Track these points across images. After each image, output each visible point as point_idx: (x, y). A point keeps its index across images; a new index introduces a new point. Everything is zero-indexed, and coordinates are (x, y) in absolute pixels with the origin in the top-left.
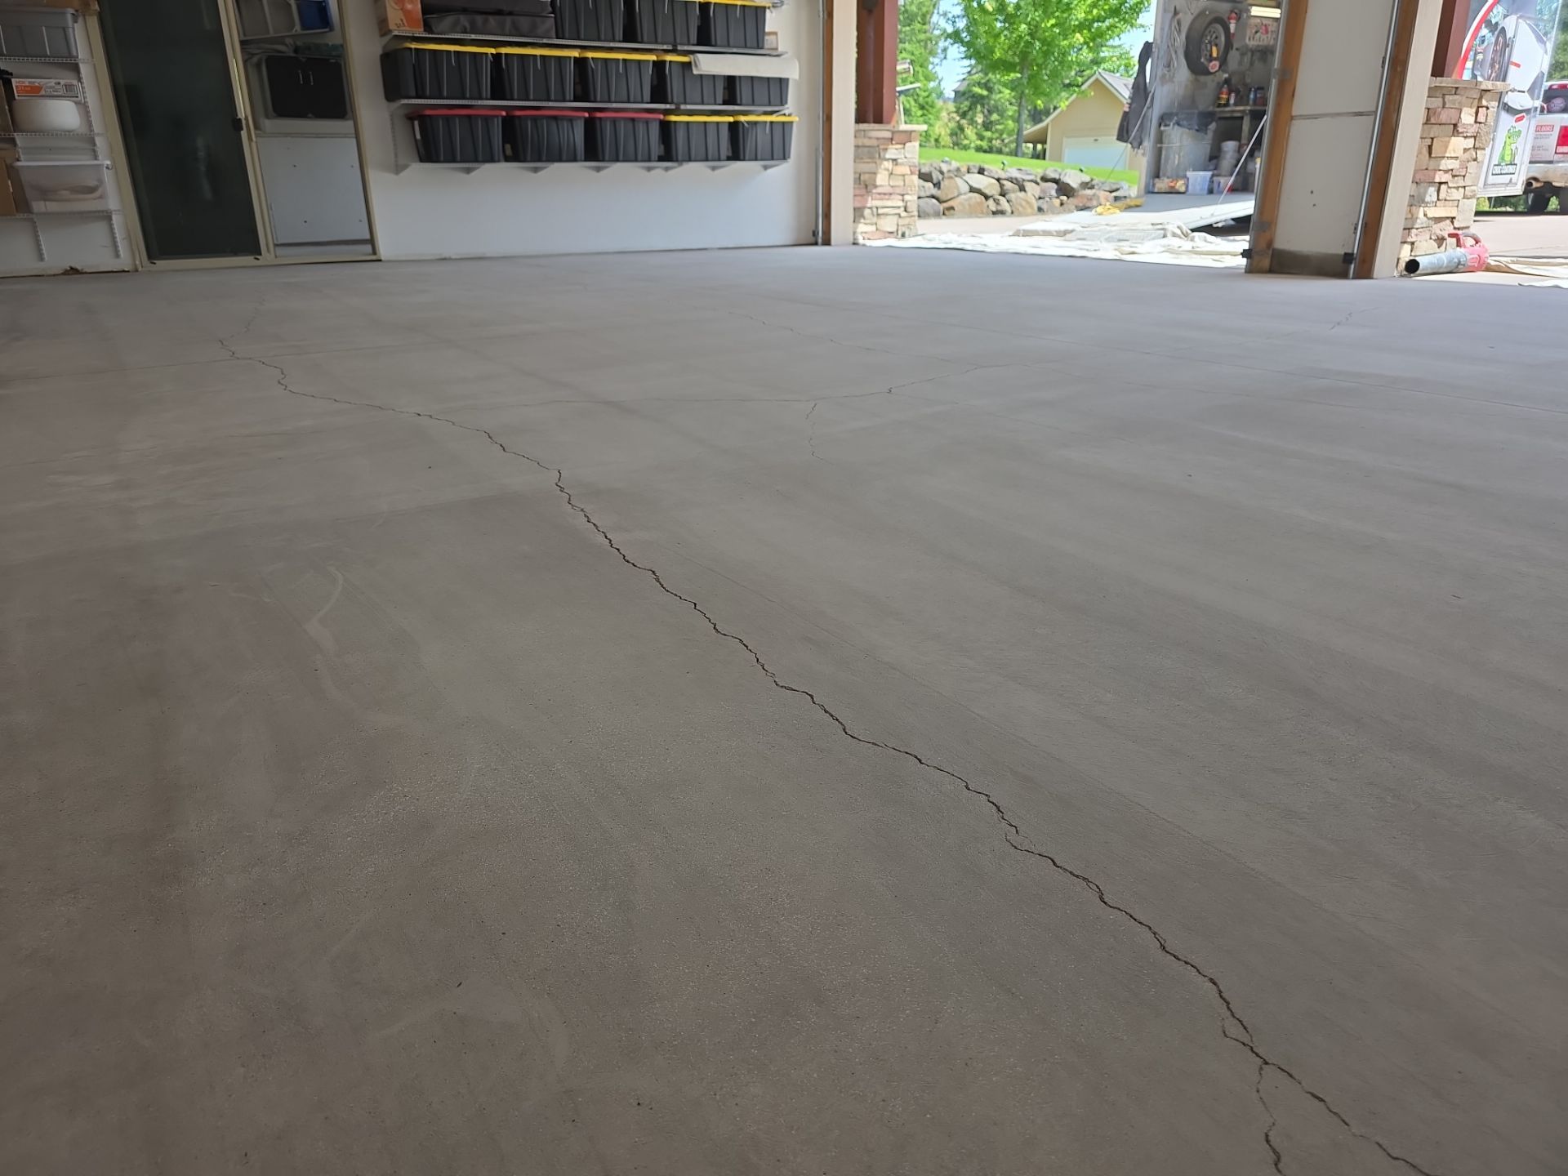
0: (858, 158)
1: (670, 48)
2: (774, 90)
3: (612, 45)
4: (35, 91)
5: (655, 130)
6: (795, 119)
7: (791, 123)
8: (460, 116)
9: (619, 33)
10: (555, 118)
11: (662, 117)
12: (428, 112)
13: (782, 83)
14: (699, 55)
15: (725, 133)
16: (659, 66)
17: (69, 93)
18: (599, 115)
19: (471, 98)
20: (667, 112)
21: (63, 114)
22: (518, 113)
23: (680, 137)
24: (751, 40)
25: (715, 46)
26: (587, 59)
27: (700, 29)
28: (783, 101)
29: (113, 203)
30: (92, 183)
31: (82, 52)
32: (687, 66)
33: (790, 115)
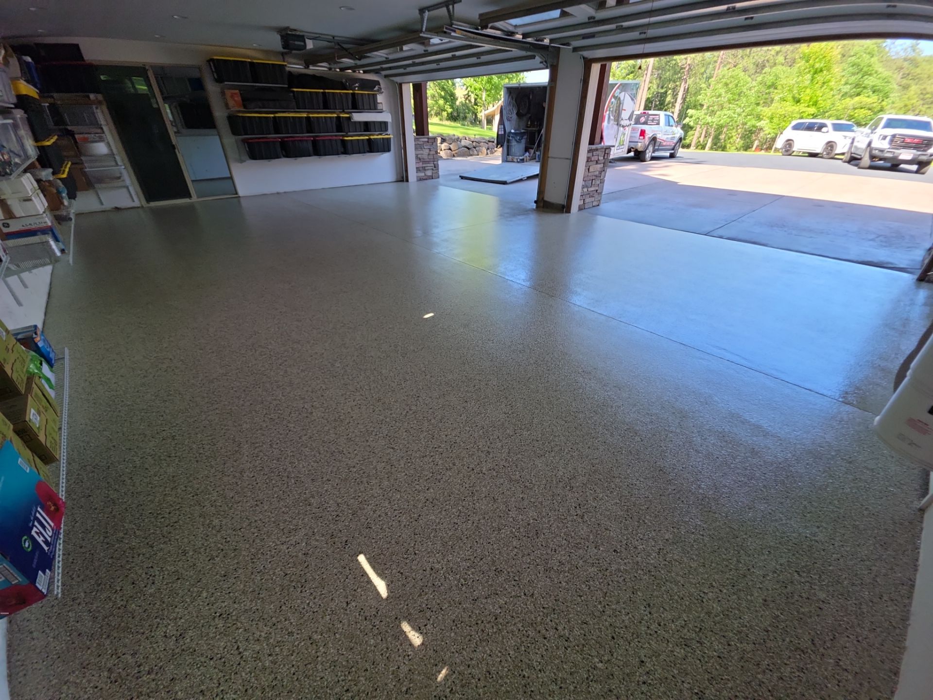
0: (416, 149)
1: (341, 111)
2: (383, 126)
3: (319, 110)
4: (86, 140)
5: (339, 144)
6: (391, 136)
7: (390, 138)
8: (263, 142)
9: (321, 106)
10: (300, 140)
11: (341, 138)
12: (250, 141)
13: (386, 123)
14: (353, 114)
15: (366, 143)
16: (338, 118)
17: (101, 140)
18: (317, 138)
19: (266, 134)
20: (343, 136)
21: (101, 148)
22: (286, 139)
23: (349, 146)
24: (372, 107)
25: (359, 109)
26: (310, 117)
27: (352, 102)
28: (386, 130)
29: (128, 182)
30: (118, 175)
31: (102, 122)
32: (349, 119)
33: (389, 135)
